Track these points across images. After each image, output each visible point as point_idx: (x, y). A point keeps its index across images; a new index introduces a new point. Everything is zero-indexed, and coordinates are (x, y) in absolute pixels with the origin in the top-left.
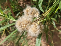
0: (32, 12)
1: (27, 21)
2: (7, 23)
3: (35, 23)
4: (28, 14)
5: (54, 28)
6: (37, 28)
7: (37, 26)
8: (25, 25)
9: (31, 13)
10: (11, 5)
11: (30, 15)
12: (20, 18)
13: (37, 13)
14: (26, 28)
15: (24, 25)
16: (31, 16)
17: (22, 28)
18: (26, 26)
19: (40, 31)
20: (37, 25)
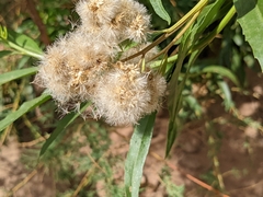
0: (117, 14)
1: (90, 55)
2: (22, 86)
3: (129, 66)
4: (98, 25)
5: (226, 109)
6: (133, 87)
7: (134, 78)
8: (80, 73)
9: (113, 21)
10: (38, 8)
11: (105, 27)
12: (63, 42)
13: (137, 19)
14: (88, 88)
15: (77, 70)
16: (110, 31)
17: (70, 84)
18: (85, 77)
19: (149, 99)
20: (134, 72)
